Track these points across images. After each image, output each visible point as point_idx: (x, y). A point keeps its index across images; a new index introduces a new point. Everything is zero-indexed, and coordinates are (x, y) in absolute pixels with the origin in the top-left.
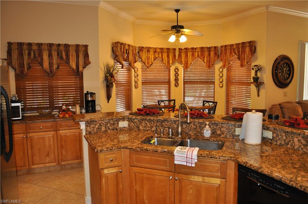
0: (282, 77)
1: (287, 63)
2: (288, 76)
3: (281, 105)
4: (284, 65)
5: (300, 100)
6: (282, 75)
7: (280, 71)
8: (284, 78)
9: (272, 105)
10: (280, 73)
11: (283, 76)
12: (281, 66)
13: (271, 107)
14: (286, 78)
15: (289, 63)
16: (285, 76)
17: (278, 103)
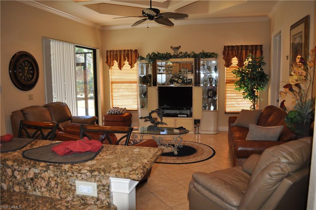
0: (23, 77)
1: (28, 61)
2: (31, 76)
3: (24, 110)
4: (25, 64)
5: (50, 103)
6: (23, 75)
7: (20, 70)
8: (26, 78)
9: (13, 113)
10: (20, 73)
11: (25, 76)
12: (22, 65)
13: (11, 114)
14: (29, 79)
15: (30, 61)
16: (28, 77)
17: (20, 110)
